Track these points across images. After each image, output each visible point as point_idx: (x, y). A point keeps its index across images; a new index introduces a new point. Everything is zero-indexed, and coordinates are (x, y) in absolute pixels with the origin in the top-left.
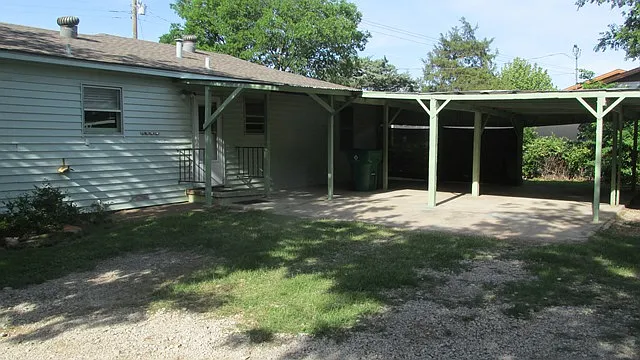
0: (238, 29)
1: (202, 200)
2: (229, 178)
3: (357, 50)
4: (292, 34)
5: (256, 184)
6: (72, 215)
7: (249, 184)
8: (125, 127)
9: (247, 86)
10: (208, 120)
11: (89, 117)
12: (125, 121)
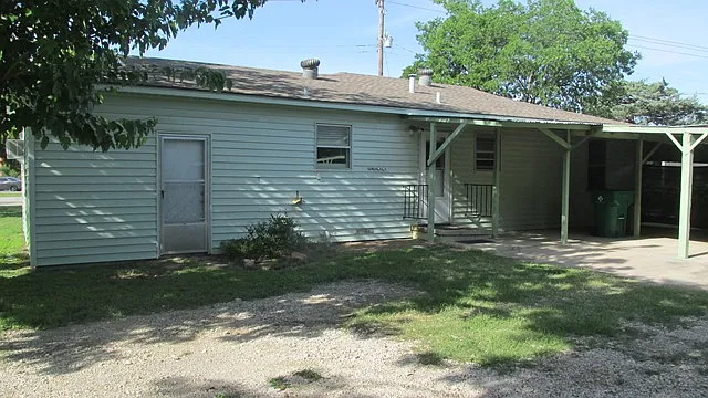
0: (482, 57)
1: (425, 237)
2: (456, 216)
3: (625, 74)
4: (542, 61)
5: (485, 224)
6: (301, 244)
7: (478, 223)
8: (353, 163)
9: (470, 122)
10: (432, 157)
11: (322, 153)
12: (354, 156)
